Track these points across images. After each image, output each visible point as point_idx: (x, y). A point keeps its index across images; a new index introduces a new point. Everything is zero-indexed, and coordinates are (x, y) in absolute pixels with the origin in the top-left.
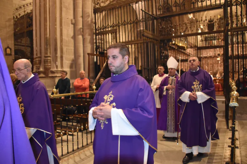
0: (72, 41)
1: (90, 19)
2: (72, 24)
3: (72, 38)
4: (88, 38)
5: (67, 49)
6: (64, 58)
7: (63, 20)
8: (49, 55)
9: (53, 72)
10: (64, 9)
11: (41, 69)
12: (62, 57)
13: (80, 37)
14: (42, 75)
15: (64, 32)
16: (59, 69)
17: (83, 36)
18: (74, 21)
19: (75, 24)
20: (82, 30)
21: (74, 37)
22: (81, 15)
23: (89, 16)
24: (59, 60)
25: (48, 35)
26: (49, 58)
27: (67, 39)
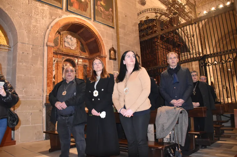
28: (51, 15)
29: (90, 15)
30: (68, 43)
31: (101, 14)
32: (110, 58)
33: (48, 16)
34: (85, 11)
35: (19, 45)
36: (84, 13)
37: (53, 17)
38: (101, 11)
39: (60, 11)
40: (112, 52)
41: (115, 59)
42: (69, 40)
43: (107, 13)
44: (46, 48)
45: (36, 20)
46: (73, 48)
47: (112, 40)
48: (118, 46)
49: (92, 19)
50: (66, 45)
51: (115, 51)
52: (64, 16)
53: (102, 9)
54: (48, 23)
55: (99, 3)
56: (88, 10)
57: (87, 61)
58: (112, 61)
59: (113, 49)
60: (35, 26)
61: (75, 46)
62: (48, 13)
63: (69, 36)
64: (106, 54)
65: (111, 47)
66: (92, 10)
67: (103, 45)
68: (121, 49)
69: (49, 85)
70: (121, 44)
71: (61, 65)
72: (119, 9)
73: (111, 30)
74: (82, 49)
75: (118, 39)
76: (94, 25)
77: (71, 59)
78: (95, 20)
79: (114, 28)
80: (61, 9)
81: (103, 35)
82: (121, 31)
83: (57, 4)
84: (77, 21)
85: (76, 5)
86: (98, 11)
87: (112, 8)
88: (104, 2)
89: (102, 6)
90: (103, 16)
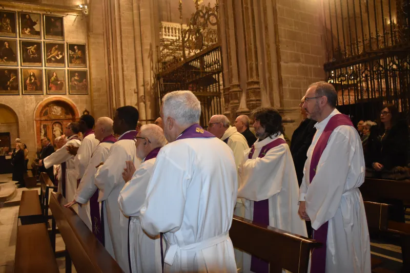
28: (36, 100)
30: (54, 112)
31: (75, 87)
33: (35, 102)
34: (61, 89)
35: (20, 123)
36: (60, 91)
37: (38, 102)
38: (75, 84)
39: (42, 96)
42: (55, 110)
43: (81, 84)
44: (35, 121)
45: (28, 106)
46: (59, 114)
47: (86, 103)
48: (92, 108)
49: (67, 93)
50: (53, 113)
51: (88, 112)
52: (46, 99)
53: (76, 83)
54: (35, 107)
55: (73, 79)
56: (63, 88)
59: (86, 111)
60: (27, 111)
61: (60, 112)
63: (55, 107)
65: (84, 110)
66: (67, 87)
67: (77, 110)
68: (95, 109)
69: (38, 142)
70: (95, 105)
71: (51, 127)
72: (93, 76)
73: (86, 96)
74: (67, 113)
75: (91, 102)
76: (69, 97)
77: (58, 121)
78: (69, 94)
79: (88, 94)
80: (43, 94)
81: (77, 102)
82: (95, 94)
83: (40, 92)
84: (54, 99)
85: (53, 88)
86: (72, 86)
87: (85, 79)
88: (78, 77)
89: (76, 80)
90: (77, 88)
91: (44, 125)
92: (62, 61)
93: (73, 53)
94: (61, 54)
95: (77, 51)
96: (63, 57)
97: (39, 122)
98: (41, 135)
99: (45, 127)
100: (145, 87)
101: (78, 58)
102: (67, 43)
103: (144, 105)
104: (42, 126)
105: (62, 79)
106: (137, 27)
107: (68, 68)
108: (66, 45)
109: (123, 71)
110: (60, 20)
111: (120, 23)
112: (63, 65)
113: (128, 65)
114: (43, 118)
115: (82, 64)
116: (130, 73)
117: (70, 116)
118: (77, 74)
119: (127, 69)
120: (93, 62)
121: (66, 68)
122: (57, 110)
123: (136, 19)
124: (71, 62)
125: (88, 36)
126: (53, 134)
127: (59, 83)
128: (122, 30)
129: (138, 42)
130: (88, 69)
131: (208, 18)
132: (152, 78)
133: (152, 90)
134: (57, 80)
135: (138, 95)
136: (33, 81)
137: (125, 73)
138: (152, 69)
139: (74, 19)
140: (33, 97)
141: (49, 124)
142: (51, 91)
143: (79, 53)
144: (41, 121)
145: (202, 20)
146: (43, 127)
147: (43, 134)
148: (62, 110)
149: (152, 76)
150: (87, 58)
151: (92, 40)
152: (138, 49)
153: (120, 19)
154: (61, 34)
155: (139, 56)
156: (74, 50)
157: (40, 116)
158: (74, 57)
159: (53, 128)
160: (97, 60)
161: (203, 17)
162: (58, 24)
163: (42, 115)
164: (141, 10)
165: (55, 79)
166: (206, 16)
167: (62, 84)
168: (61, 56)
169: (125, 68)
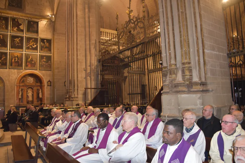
0: (85, 80)
1: (93, 67)
2: (84, 70)
3: (84, 78)
4: (93, 78)
5: (81, 85)
6: (79, 90)
7: (78, 70)
8: (71, 88)
9: (72, 98)
10: (79, 63)
11: (67, 96)
12: (77, 89)
13: (89, 78)
14: (67, 99)
15: (79, 76)
16: (76, 96)
17: (90, 77)
18: (85, 69)
19: (86, 70)
20: (89, 73)
21: (86, 78)
22: (89, 65)
23: (93, 65)
24: (76, 91)
25: (71, 78)
26: (71, 90)
27: (81, 79)
28: (18, 73)
29: (37, 68)
30: (29, 81)
31: (43, 66)
32: (48, 86)
34: (34, 66)
35: (6, 87)
36: (34, 68)
38: (43, 64)
39: (22, 70)
40: (49, 82)
41: (51, 86)
42: (29, 80)
43: (47, 64)
44: (16, 86)
45: (12, 76)
46: (31, 82)
47: (50, 76)
48: (53, 79)
49: (38, 69)
50: (28, 82)
51: (51, 82)
52: (24, 72)
54: (16, 77)
55: (42, 60)
56: (36, 66)
57: (39, 87)
58: (49, 87)
60: (11, 79)
61: (33, 81)
62: (16, 72)
63: (29, 78)
64: (45, 84)
65: (48, 80)
66: (38, 65)
67: (44, 80)
68: (55, 80)
69: (17, 100)
70: (55, 78)
71: (26, 90)
72: (55, 59)
73: (50, 71)
74: (37, 82)
75: (53, 75)
76: (39, 72)
77: (31, 87)
78: (39, 70)
79: (51, 70)
80: (22, 69)
81: (44, 75)
82: (56, 71)
83: (21, 68)
84: (29, 73)
85: (29, 66)
86: (41, 65)
87: (50, 61)
88: (45, 59)
89: (44, 61)
90: (44, 66)
91: (21, 89)
92: (36, 49)
93: (43, 44)
94: (36, 44)
95: (46, 43)
96: (37, 47)
97: (18, 87)
98: (19, 95)
99: (22, 90)
100: (91, 67)
101: (46, 47)
102: (40, 38)
103: (90, 79)
104: (20, 89)
105: (35, 60)
106: (87, 29)
107: (40, 54)
108: (39, 39)
109: (77, 56)
110: (36, 23)
111: (77, 26)
112: (36, 51)
113: (80, 52)
114: (21, 85)
115: (49, 52)
116: (81, 57)
117: (39, 84)
118: (45, 58)
119: (80, 55)
120: (55, 50)
121: (39, 54)
122: (31, 80)
123: (87, 24)
124: (42, 50)
125: (53, 35)
126: (27, 95)
127: (33, 62)
128: (78, 30)
129: (87, 38)
130: (52, 55)
131: (137, 24)
132: (96, 62)
133: (95, 69)
134: (32, 60)
135: (86, 72)
136: (16, 60)
137: (78, 57)
138: (96, 56)
139: (45, 24)
140: (16, 70)
141: (25, 88)
142: (28, 67)
143: (47, 44)
144: (20, 86)
145: (133, 25)
146: (21, 91)
147: (20, 95)
148: (34, 80)
149: (96, 60)
150: (52, 48)
151: (56, 37)
152: (88, 42)
153: (77, 24)
154: (37, 32)
155: (88, 47)
156: (44, 43)
157: (20, 83)
158: (44, 47)
159: (27, 91)
160: (58, 49)
161: (134, 23)
162: (35, 26)
163: (21, 82)
164: (90, 19)
165: (30, 60)
166: (136, 23)
167: (35, 64)
168: (35, 46)
169: (78, 54)
